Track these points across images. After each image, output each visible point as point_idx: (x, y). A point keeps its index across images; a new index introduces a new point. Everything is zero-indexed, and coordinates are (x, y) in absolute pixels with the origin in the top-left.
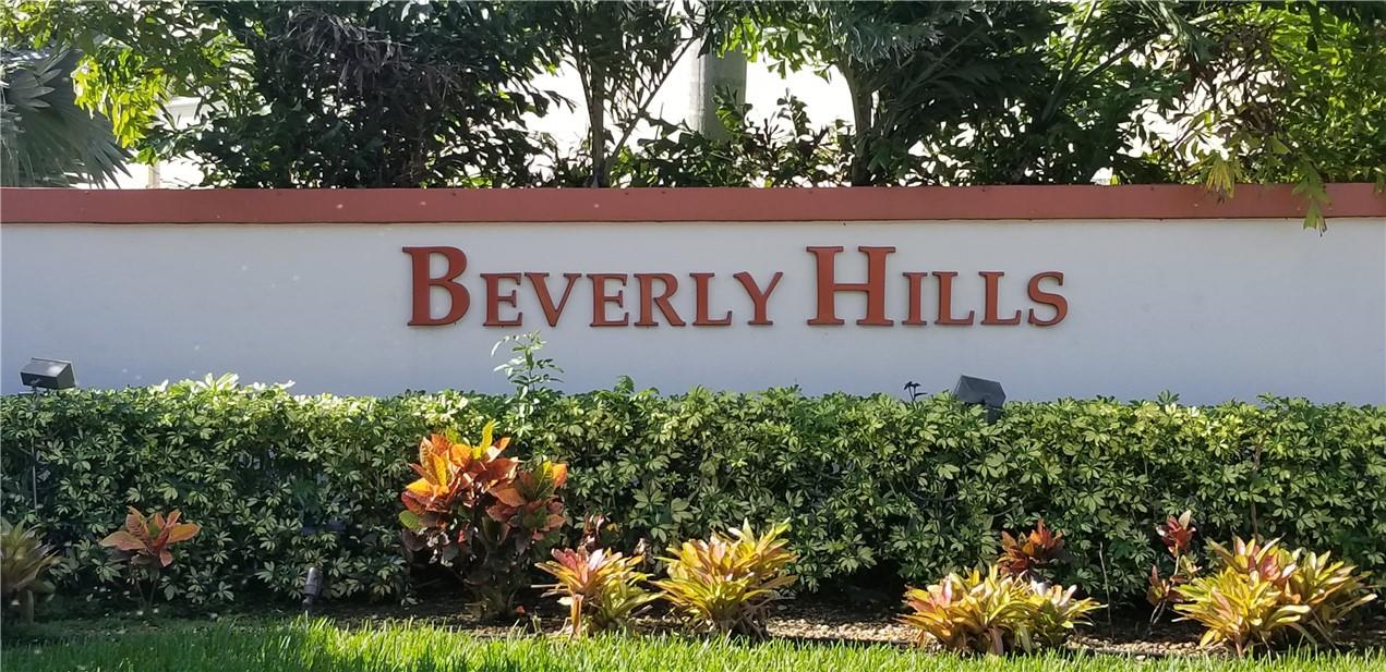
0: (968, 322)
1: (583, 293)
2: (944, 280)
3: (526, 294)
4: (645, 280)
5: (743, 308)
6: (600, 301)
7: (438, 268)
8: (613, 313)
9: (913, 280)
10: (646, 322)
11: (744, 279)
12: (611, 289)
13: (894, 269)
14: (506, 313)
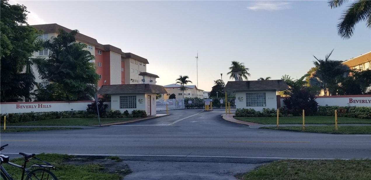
1: (359, 101)
3: (356, 101)
4: (363, 100)
5: (369, 102)
6: (360, 101)
7: (351, 100)
8: (361, 102)
10: (363, 103)
11: (369, 100)
12: (361, 101)
14: (355, 102)
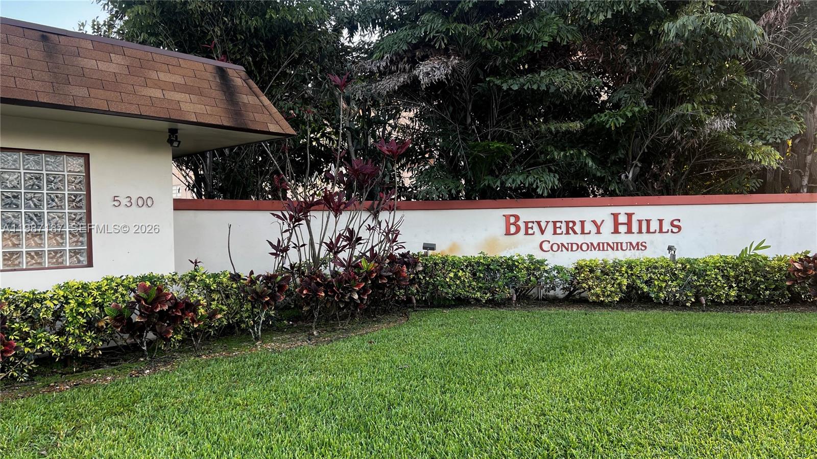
0: (655, 232)
1: (551, 225)
2: (648, 221)
3: (535, 226)
4: (567, 222)
5: (594, 229)
6: (555, 228)
7: (512, 220)
8: (558, 231)
9: (640, 222)
10: (568, 233)
11: (594, 222)
12: (558, 225)
13: (635, 219)
14: (530, 231)
